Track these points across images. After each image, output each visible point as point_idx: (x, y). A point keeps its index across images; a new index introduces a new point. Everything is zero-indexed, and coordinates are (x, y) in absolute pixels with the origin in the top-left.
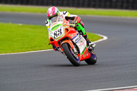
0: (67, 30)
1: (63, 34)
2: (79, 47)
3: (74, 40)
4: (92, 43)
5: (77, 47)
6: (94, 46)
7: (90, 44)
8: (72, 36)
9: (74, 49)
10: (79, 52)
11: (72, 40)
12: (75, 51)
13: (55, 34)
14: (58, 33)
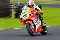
0: (30, 15)
1: (28, 17)
2: (36, 25)
3: (34, 21)
5: (35, 25)
8: (33, 19)
9: (33, 26)
10: (36, 28)
11: (32, 21)
12: (33, 28)
13: (23, 17)
14: (25, 16)
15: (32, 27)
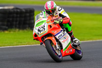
0: (50, 26)
2: (62, 43)
3: (57, 37)
4: (76, 39)
6: (77, 42)
7: (74, 40)
8: (55, 32)
9: (57, 45)
10: (62, 48)
11: (55, 36)
12: (58, 48)
13: (39, 30)
14: (41, 29)
15: (55, 46)
